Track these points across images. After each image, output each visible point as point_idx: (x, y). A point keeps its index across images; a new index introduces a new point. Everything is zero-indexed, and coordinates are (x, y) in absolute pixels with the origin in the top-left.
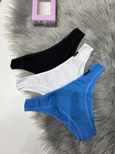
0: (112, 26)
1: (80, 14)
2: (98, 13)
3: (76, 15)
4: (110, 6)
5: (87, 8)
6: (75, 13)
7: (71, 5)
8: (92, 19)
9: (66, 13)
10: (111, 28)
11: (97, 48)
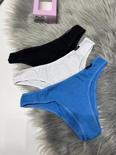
0: (112, 24)
1: (81, 13)
2: (97, 12)
3: (77, 13)
4: (109, 6)
5: (87, 7)
6: (76, 12)
7: (71, 5)
8: (92, 17)
9: (67, 12)
10: (111, 25)
11: (99, 44)
